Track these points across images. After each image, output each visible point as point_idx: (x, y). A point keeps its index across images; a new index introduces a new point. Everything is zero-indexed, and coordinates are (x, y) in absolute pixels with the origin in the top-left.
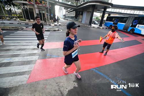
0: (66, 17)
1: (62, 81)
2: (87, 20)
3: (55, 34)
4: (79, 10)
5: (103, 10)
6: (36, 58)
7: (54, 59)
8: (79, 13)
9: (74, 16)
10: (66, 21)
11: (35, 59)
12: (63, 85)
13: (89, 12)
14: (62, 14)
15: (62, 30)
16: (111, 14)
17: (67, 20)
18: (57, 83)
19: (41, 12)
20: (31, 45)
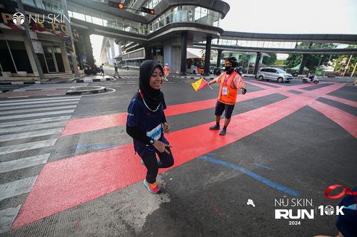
0: (123, 63)
1: (127, 198)
2: (176, 64)
3: (96, 99)
4: (153, 45)
5: (205, 42)
6: (42, 160)
7: (99, 154)
8: (155, 51)
9: (143, 58)
10: (126, 71)
11: (37, 164)
12: (130, 207)
13: (176, 47)
14: (111, 57)
15: (114, 90)
16: (223, 50)
17: (128, 68)
18: (113, 208)
19: (50, 51)
20: (24, 132)
